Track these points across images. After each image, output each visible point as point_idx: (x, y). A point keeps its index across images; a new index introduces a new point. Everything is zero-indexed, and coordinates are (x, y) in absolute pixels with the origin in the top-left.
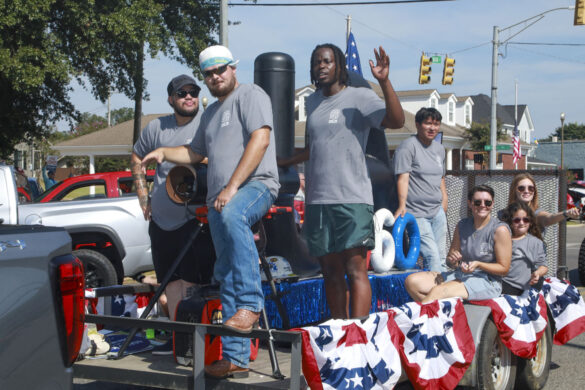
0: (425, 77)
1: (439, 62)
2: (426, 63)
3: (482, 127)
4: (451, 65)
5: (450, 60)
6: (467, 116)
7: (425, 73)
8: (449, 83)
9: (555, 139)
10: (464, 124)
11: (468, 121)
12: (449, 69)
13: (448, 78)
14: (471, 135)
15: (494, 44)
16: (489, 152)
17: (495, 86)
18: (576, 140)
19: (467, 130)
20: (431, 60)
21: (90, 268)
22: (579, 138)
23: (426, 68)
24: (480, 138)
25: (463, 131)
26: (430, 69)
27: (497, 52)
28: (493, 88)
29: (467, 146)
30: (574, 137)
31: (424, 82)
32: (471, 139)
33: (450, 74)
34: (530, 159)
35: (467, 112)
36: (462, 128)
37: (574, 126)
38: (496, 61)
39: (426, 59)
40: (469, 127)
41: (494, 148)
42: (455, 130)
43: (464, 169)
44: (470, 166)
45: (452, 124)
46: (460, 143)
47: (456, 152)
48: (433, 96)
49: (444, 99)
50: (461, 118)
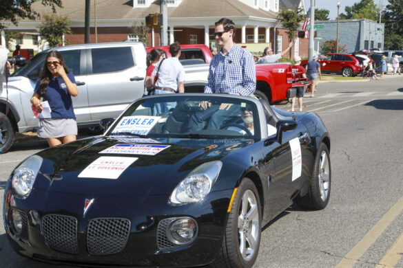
6: (276, 4)
11: (276, 7)
25: (275, 15)
32: (282, 20)
35: (276, 1)
36: (273, 12)
41: (313, 27)
42: (270, 14)
43: (277, 42)
44: (280, 39)
45: (267, 9)
46: (275, 23)
47: (272, 30)
50: (272, 5)
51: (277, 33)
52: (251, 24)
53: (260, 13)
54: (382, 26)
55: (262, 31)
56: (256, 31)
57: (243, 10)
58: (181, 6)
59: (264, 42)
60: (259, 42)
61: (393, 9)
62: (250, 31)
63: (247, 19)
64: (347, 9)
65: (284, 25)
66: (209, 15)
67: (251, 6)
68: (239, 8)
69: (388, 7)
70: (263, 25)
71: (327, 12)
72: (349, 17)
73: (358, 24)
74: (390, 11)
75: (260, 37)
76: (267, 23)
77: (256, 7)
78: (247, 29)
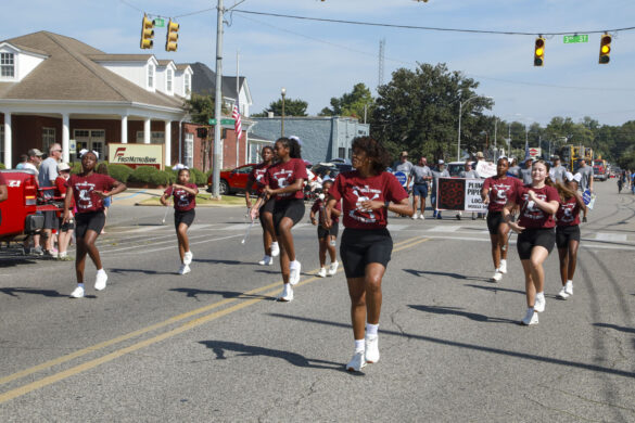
0: (147, 41)
1: (163, 26)
2: (148, 26)
3: (203, 98)
4: (174, 30)
5: (174, 25)
6: (187, 86)
7: (147, 36)
8: (173, 49)
9: (271, 115)
10: (184, 95)
11: (187, 91)
12: (173, 34)
13: (172, 44)
14: (191, 107)
15: (219, 9)
16: (213, 126)
17: (220, 56)
18: (290, 117)
19: (187, 101)
20: (154, 22)
22: (293, 115)
23: (149, 31)
24: (200, 111)
25: (182, 102)
26: (153, 33)
27: (221, 19)
28: (218, 58)
29: (187, 118)
30: (288, 113)
31: (146, 47)
32: (191, 111)
33: (174, 40)
34: (250, 135)
35: (187, 82)
36: (182, 98)
37: (289, 101)
38: (221, 29)
39: (148, 21)
40: (189, 98)
41: (219, 122)
42: (174, 100)
43: (184, 143)
44: (190, 140)
45: (171, 94)
46: (180, 115)
47: (175, 125)
48: (150, 62)
49: (161, 66)
50: (179, 87)
51: (185, 131)
52: (138, 114)
53: (158, 98)
54: (366, 128)
55: (158, 126)
56: (147, 126)
57: (125, 92)
58: (24, 82)
59: (162, 142)
60: (153, 142)
61: (385, 104)
62: (136, 128)
63: (130, 106)
64: (334, 102)
65: (194, 118)
66: (68, 97)
67: (143, 87)
68: (119, 87)
69: (378, 100)
70: (160, 117)
71: (304, 105)
73: (328, 124)
74: (381, 107)
75: (153, 136)
76: (167, 114)
77: (152, 90)
78: (129, 123)
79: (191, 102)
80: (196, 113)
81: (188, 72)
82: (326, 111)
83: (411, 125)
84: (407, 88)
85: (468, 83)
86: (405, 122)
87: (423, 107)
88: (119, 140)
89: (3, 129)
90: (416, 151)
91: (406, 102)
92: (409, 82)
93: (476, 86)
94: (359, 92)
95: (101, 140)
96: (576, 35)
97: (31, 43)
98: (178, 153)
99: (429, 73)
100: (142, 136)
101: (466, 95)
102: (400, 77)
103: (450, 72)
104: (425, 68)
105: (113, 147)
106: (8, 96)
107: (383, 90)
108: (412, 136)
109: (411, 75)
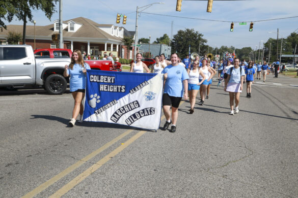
0: (118, 21)
1: (122, 17)
2: (119, 17)
4: (125, 18)
5: (125, 16)
6: (122, 34)
7: (118, 20)
9: (141, 43)
10: (121, 37)
12: (125, 19)
13: (124, 22)
15: (137, 12)
21: (59, 80)
23: (119, 18)
27: (138, 15)
28: (136, 26)
29: (123, 44)
31: (118, 23)
32: (124, 42)
33: (125, 21)
38: (137, 18)
39: (119, 15)
42: (119, 38)
43: (122, 51)
44: (123, 50)
45: (118, 36)
46: (121, 43)
47: (119, 46)
48: (113, 27)
49: (115, 28)
50: (120, 34)
51: (122, 47)
52: (109, 42)
53: (114, 38)
54: (170, 48)
55: (115, 46)
56: (112, 46)
57: (106, 35)
58: (77, 32)
59: (116, 51)
60: (113, 51)
62: (109, 46)
63: (107, 40)
64: (157, 39)
67: (110, 34)
68: (104, 34)
69: (173, 39)
70: (115, 43)
71: (149, 40)
72: (158, 43)
73: (160, 46)
74: (174, 41)
75: (113, 49)
76: (117, 42)
77: (113, 35)
78: (107, 45)
79: (124, 39)
80: (126, 43)
81: (123, 30)
82: (155, 42)
83: (183, 47)
84: (182, 36)
85: (200, 35)
86: (181, 46)
87: (187, 42)
88: (104, 50)
89: (70, 46)
90: (184, 55)
91: (182, 40)
92: (182, 34)
93: (202, 36)
94: (165, 37)
95: (98, 50)
96: (243, 23)
97: (78, 20)
98: (120, 54)
99: (189, 32)
100: (110, 49)
101: (200, 39)
102: (180, 32)
103: (195, 32)
104: (187, 30)
105: (103, 52)
106: (72, 36)
107: (175, 36)
108: (183, 50)
109: (183, 32)
